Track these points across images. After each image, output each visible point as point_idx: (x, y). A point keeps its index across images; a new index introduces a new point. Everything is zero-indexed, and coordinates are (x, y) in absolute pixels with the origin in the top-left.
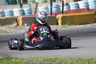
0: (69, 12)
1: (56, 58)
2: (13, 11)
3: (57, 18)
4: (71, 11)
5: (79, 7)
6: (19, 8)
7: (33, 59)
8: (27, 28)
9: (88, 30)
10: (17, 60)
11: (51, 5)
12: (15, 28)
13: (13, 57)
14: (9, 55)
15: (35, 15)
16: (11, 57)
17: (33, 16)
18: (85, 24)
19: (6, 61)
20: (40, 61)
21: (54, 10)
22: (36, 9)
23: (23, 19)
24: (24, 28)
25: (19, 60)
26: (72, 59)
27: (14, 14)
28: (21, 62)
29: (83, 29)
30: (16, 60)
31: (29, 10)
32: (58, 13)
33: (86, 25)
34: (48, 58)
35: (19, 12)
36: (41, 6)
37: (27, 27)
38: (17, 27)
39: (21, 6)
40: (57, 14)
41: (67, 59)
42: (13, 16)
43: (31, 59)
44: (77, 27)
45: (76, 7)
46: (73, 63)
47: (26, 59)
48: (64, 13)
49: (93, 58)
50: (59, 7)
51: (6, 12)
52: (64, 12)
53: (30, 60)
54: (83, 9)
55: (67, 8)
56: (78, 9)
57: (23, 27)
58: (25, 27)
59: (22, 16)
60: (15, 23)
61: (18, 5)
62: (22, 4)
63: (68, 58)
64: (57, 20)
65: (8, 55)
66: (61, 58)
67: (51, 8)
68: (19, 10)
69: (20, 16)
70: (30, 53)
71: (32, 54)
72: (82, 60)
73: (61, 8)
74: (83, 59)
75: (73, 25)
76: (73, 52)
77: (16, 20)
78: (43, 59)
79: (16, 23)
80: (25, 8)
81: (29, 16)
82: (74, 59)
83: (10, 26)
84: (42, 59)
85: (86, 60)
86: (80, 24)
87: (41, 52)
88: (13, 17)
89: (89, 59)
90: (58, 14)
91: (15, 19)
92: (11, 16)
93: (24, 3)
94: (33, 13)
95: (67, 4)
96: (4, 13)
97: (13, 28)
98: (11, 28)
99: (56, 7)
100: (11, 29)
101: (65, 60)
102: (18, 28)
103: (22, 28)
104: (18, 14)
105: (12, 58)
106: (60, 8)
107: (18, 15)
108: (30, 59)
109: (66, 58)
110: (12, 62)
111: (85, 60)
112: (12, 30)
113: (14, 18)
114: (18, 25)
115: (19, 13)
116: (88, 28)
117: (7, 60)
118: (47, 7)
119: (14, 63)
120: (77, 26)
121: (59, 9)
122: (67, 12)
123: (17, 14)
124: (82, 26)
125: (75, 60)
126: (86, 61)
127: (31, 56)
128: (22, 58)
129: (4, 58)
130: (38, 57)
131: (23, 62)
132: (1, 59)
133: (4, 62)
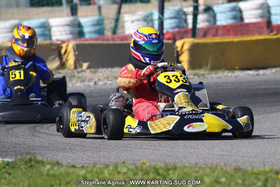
0: (213, 31)
1: (170, 167)
2: (48, 23)
3: (177, 47)
4: (218, 28)
5: (242, 19)
6: (68, 16)
7: (105, 168)
8: (88, 76)
9: (268, 87)
10: (56, 168)
11: (162, 11)
13: (45, 160)
14: (34, 155)
15: (113, 39)
16: (39, 158)
17: (108, 40)
18: (258, 68)
19: (24, 170)
20: (124, 174)
21: (169, 25)
22: (117, 20)
23: (77, 50)
24: (80, 75)
25: (62, 170)
26: (216, 169)
27: (53, 34)
28: (67, 174)
29: (251, 82)
30: (52, 168)
31: (96, 23)
32: (181, 33)
33: (261, 72)
34: (148, 164)
35: (67, 28)
36: (133, 13)
37: (88, 71)
38: (60, 71)
39: (74, 11)
40: (177, 37)
41: (203, 169)
42: (51, 39)
43: (98, 165)
44: (236, 76)
45: (235, 18)
46: (219, 183)
47: (83, 167)
48: (197, 35)
49: (278, 170)
50: (184, 17)
52: (197, 31)
53: (95, 170)
54: (254, 24)
55: (207, 21)
56: (239, 23)
57: (78, 72)
58: (84, 71)
59: (74, 39)
60: (54, 58)
61: (66, 9)
62: (77, 5)
63: (204, 166)
64: (178, 55)
65: (29, 153)
66: (185, 167)
67: (160, 18)
68: (68, 23)
69: (69, 40)
71: (101, 154)
72: (245, 172)
73: (190, 19)
74: (250, 171)
75: (224, 72)
76: (222, 150)
77: (56, 52)
78: (133, 167)
79: (57, 59)
80: (86, 16)
81: (97, 39)
82: (222, 169)
84: (128, 169)
85: (256, 175)
86: (243, 69)
87: (126, 147)
88: (48, 42)
89: (265, 173)
90: (182, 38)
91: (53, 47)
92: (42, 38)
94: (108, 33)
95: (208, 9)
99: (175, 18)
101: (196, 172)
102: (61, 75)
103: (74, 76)
104: (64, 33)
105: (42, 163)
106: (186, 21)
107: (64, 37)
108: (94, 166)
109: (199, 165)
110: (42, 174)
111: (255, 173)
113: (52, 44)
114: (63, 65)
115: (68, 32)
116: (267, 81)
117: (29, 167)
118: (149, 16)
119: (46, 177)
120: (234, 75)
121: (183, 21)
122: (206, 33)
123: (61, 35)
124: (249, 75)
125: (226, 172)
126: (256, 178)
128: (72, 163)
129: (18, 163)
130: (119, 161)
131: (74, 176)
132: (11, 165)
133: (20, 173)
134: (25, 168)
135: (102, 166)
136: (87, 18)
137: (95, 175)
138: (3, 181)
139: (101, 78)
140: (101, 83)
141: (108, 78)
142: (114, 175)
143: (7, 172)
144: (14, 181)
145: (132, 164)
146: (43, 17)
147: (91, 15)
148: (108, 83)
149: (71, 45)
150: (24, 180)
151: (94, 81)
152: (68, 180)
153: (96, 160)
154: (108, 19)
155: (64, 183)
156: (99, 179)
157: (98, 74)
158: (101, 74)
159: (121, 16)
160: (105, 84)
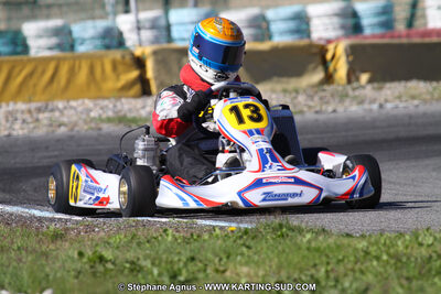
2: (306, 13)
7: (398, 237)
8: (369, 95)
10: (321, 238)
12: (316, 92)
13: (303, 225)
14: (286, 217)
15: (408, 36)
16: (295, 223)
17: (400, 37)
19: (271, 241)
20: (429, 246)
22: (414, 6)
23: (352, 53)
24: (357, 93)
25: (331, 241)
27: (313, 28)
28: (339, 247)
30: (316, 239)
31: (380, 10)
35: (336, 21)
37: (369, 87)
38: (326, 87)
42: (309, 36)
47: (363, 236)
51: (275, 21)
53: (383, 241)
57: (354, 89)
58: (363, 87)
59: (347, 36)
60: (315, 69)
68: (337, 11)
69: (338, 39)
77: (318, 59)
79: (320, 68)
81: (382, 36)
83: (293, 83)
84: (435, 239)
88: (304, 42)
91: (315, 50)
92: (296, 36)
94: (400, 27)
96: (264, 24)
97: (305, 91)
98: (297, 91)
100: (296, 98)
102: (327, 94)
103: (347, 96)
104: (330, 27)
105: (300, 231)
107: (331, 34)
108: (381, 235)
110: (300, 248)
112: (300, 103)
113: (311, 46)
114: (329, 78)
115: (337, 26)
117: (279, 236)
119: (306, 252)
123: (326, 30)
127: (386, 224)
128: (346, 231)
129: (262, 230)
130: (419, 227)
131: (350, 250)
132: (251, 234)
133: (264, 245)
134: (273, 239)
135: (393, 235)
136: (366, 4)
137: (383, 248)
138: (239, 258)
139: (390, 98)
141: (399, 97)
142: (413, 248)
143: (244, 245)
144: (256, 258)
148: (401, 105)
149: (341, 48)
150: (271, 256)
151: (378, 103)
152: (340, 257)
153: (383, 225)
154: (400, 4)
155: (334, 261)
156: (388, 254)
157: (384, 91)
158: (389, 92)
160: (397, 107)
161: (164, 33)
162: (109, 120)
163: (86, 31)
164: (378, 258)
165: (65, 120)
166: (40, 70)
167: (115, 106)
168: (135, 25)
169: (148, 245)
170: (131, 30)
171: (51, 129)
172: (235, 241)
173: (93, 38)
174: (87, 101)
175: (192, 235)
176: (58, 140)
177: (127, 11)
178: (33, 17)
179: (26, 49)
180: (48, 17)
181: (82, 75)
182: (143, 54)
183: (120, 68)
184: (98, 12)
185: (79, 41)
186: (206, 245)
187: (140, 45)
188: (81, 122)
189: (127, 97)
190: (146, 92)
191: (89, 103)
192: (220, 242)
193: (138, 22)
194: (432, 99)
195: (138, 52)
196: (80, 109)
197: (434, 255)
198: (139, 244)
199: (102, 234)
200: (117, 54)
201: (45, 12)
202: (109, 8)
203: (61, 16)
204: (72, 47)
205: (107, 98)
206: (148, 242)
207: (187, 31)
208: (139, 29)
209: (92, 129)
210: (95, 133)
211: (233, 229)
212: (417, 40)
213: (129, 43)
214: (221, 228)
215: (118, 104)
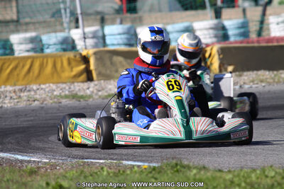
2: (192, 27)
6: (211, 19)
7: (252, 172)
10: (202, 172)
13: (191, 164)
14: (180, 159)
15: (258, 42)
16: (186, 163)
17: (253, 42)
19: (170, 175)
20: (272, 177)
22: (262, 22)
23: (222, 54)
25: (209, 174)
28: (214, 178)
30: (199, 173)
31: (240, 25)
35: (212, 32)
36: (278, 14)
39: (218, 14)
43: (245, 170)
47: (229, 171)
51: (172, 32)
53: (242, 174)
59: (218, 42)
61: (209, 12)
62: (221, 8)
65: (175, 158)
68: (213, 26)
69: (213, 44)
70: (243, 153)
71: (248, 158)
80: (230, 19)
81: (241, 42)
84: (276, 173)
87: (274, 150)
93: (225, 5)
94: (253, 36)
104: (208, 36)
105: (189, 168)
107: (208, 41)
108: (241, 170)
110: (188, 179)
115: (212, 36)
117: (175, 171)
123: (205, 38)
128: (219, 168)
129: (164, 167)
130: (266, 165)
131: (221, 181)
132: (157, 170)
133: (166, 178)
134: (172, 173)
135: (249, 171)
136: (231, 21)
137: (243, 179)
139: (247, 81)
140: (246, 86)
141: (253, 81)
142: (261, 179)
143: (153, 177)
145: (279, 168)
146: (187, 21)
147: (236, 18)
148: (254, 86)
149: (215, 49)
151: (239, 85)
152: (215, 185)
153: (243, 164)
154: (253, 21)
155: (211, 187)
156: (245, 182)
157: (243, 78)
158: (246, 78)
159: (266, 18)
160: (251, 87)
161: (101, 41)
162: (66, 97)
163: (51, 39)
164: (239, 185)
165: (38, 97)
166: (21, 65)
167: (70, 88)
168: (82, 36)
169: (91, 178)
170: (80, 39)
171: (28, 103)
172: (147, 175)
173: (55, 44)
174: (51, 85)
175: (119, 171)
176: (33, 110)
177: (77, 27)
178: (17, 31)
179: (12, 51)
180: (26, 31)
181: (49, 68)
182: (87, 54)
183: (73, 63)
184: (59, 28)
185: (46, 46)
186: (128, 177)
187: (86, 48)
188: (48, 99)
189: (78, 82)
190: (90, 79)
191: (53, 86)
192: (137, 175)
193: (84, 34)
194: (274, 82)
195: (84, 53)
196: (47, 90)
197: (276, 184)
198: (85, 177)
199: (62, 170)
200: (71, 54)
201: (24, 27)
202: (65, 25)
203: (35, 30)
204: (42, 50)
205: (65, 83)
206: (91, 175)
207: (116, 39)
208: (85, 38)
209: (55, 103)
210: (57, 105)
211: (146, 167)
212: (264, 44)
213: (79, 47)
214: (139, 166)
215: (72, 87)
